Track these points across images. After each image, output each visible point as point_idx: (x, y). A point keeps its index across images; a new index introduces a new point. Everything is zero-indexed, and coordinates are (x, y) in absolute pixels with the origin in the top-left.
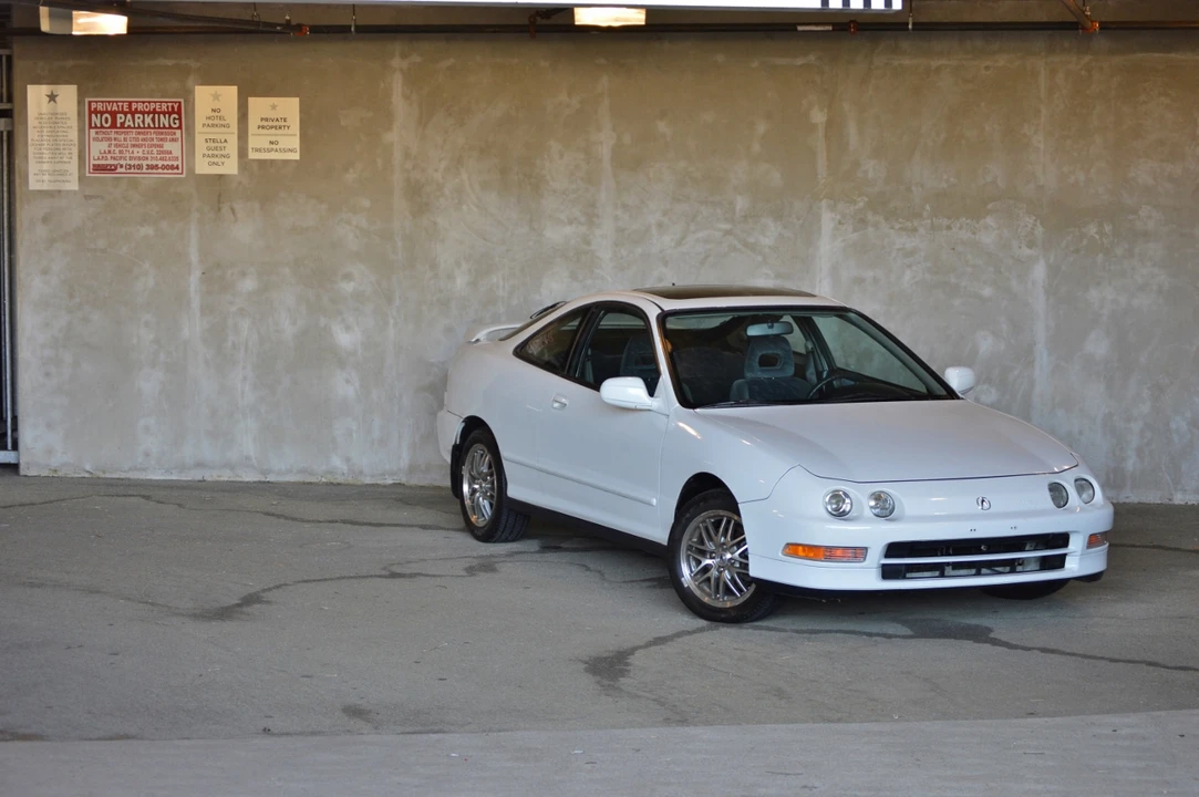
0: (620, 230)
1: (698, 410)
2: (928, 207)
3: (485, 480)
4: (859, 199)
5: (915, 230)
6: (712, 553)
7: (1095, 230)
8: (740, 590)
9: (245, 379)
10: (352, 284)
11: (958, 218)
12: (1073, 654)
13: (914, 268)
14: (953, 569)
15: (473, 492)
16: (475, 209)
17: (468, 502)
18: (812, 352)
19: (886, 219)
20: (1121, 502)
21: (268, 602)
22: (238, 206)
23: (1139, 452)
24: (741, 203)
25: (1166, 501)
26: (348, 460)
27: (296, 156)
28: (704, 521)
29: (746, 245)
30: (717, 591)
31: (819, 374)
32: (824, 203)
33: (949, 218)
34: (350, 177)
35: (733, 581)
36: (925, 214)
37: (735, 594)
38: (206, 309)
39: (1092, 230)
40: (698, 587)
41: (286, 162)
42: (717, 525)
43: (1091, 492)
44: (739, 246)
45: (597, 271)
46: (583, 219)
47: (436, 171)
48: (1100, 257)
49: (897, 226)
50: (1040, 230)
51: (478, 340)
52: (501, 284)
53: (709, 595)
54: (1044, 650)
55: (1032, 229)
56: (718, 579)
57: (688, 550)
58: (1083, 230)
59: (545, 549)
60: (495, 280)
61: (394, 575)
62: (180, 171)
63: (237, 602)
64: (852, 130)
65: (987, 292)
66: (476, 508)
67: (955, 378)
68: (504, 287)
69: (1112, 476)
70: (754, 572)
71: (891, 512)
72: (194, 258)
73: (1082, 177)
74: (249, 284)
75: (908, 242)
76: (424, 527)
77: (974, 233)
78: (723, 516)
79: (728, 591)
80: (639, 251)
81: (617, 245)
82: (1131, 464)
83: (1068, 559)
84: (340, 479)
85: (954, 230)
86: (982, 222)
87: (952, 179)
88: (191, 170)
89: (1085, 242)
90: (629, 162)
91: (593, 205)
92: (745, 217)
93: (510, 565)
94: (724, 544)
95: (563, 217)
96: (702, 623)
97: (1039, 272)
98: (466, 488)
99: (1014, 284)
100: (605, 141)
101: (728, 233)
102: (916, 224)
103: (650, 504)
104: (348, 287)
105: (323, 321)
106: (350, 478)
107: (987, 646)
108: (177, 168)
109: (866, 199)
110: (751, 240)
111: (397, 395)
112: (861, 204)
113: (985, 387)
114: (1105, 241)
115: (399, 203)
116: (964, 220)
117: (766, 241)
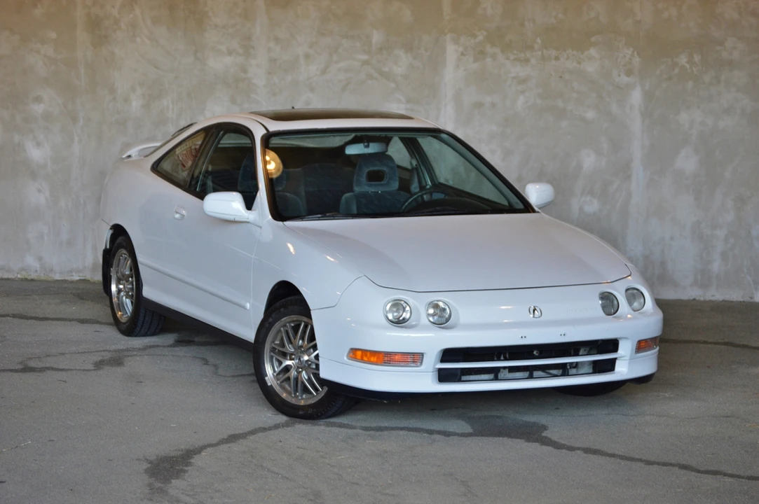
0: (273, 61)
1: (287, 223)
2: (539, 41)
3: (127, 281)
4: (479, 33)
5: (527, 61)
6: (292, 354)
7: (685, 60)
8: (316, 390)
10: (42, 105)
11: (565, 51)
12: (613, 456)
13: (527, 94)
14: (509, 372)
15: (119, 291)
16: (146, 40)
17: (115, 300)
18: (417, 169)
19: (503, 51)
20: (707, 299)
23: (724, 256)
24: (377, 37)
25: (747, 299)
26: (40, 259)
28: (284, 326)
29: (382, 74)
30: (296, 391)
31: (422, 188)
32: (448, 37)
33: (557, 50)
34: (38, 12)
35: (309, 380)
36: (536, 47)
37: (311, 393)
39: (683, 60)
40: (281, 386)
42: (296, 329)
43: (642, 300)
44: (376, 75)
45: (253, 96)
46: (241, 51)
47: (113, 7)
48: (690, 84)
49: (512, 57)
50: (637, 60)
51: (129, 156)
52: (171, 106)
53: (289, 393)
54: (587, 451)
55: (630, 59)
56: (296, 379)
57: (271, 351)
58: (675, 60)
59: (179, 342)
60: (165, 103)
61: (27, 369)
65: (590, 115)
66: (121, 306)
67: (535, 193)
68: (173, 110)
69: (699, 277)
70: (324, 374)
71: (448, 320)
73: (674, 12)
75: (521, 71)
76: (82, 321)
77: (579, 63)
78: (301, 321)
79: (305, 390)
80: (289, 78)
81: (269, 73)
82: (716, 266)
83: (618, 363)
84: (33, 276)
85: (562, 60)
86: (586, 53)
87: (560, 16)
89: (677, 70)
91: (249, 38)
92: (380, 49)
93: (138, 358)
94: (302, 347)
95: (223, 48)
96: (282, 418)
97: (636, 97)
98: (114, 288)
99: (614, 108)
101: (366, 63)
102: (528, 55)
103: (244, 308)
104: (38, 109)
105: (17, 138)
106: (42, 275)
107: (536, 445)
109: (485, 33)
110: (386, 69)
111: (82, 202)
112: (481, 38)
113: (588, 198)
114: (694, 69)
115: (82, 36)
116: (571, 51)
117: (399, 70)
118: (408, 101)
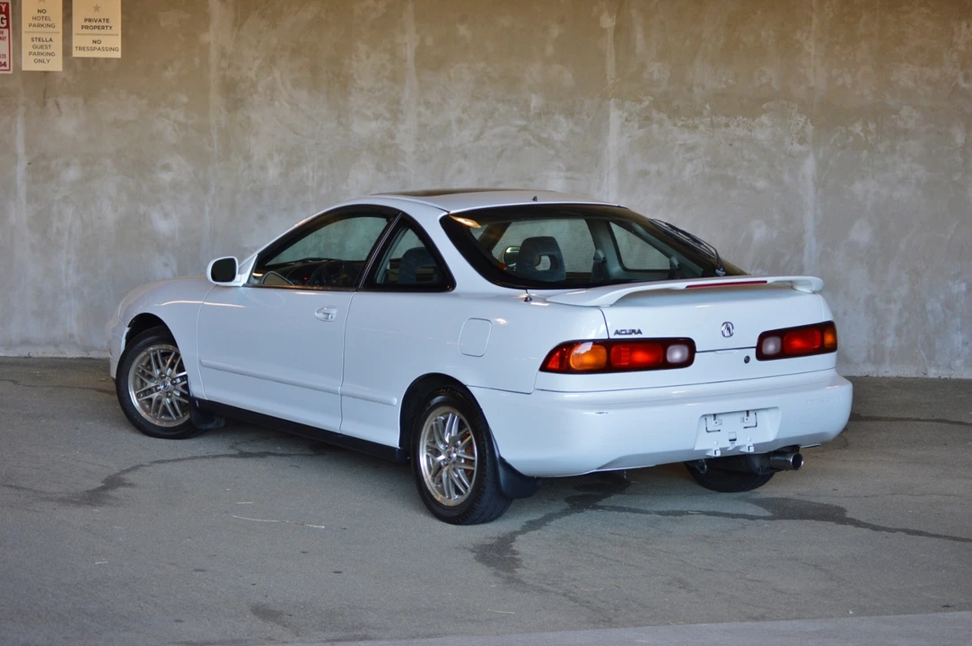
0: (422, 126)
2: (708, 106)
4: (645, 99)
5: (696, 127)
7: (860, 128)
9: (68, 262)
10: (170, 174)
11: (735, 118)
13: (695, 162)
16: (286, 104)
19: (670, 117)
20: (881, 375)
21: (131, 485)
22: (63, 101)
23: (898, 331)
24: (536, 101)
25: (921, 375)
27: (118, 55)
29: (540, 140)
32: (612, 101)
33: (727, 116)
34: (169, 74)
36: (705, 113)
38: (32, 197)
39: (857, 128)
41: (108, 60)
44: (533, 141)
45: (400, 163)
46: (388, 116)
47: (250, 69)
48: (865, 153)
49: (680, 123)
50: (810, 128)
52: (311, 174)
54: (909, 532)
55: (803, 127)
58: (850, 128)
60: (305, 171)
61: (244, 454)
62: (7, 68)
63: (100, 485)
64: (639, 35)
65: (761, 184)
69: (872, 352)
72: (20, 149)
73: (848, 79)
74: (72, 174)
75: (689, 138)
77: (751, 131)
80: (440, 144)
81: (420, 140)
82: (890, 342)
85: (732, 127)
86: (757, 120)
87: (730, 81)
88: (18, 66)
89: (851, 139)
90: (430, 62)
91: (398, 102)
92: (539, 115)
95: (369, 113)
97: (809, 166)
99: (786, 178)
100: (409, 42)
101: (524, 128)
102: (697, 122)
104: (166, 177)
105: (142, 208)
108: (5, 64)
109: (651, 99)
110: (545, 135)
112: (647, 103)
114: (869, 138)
115: (215, 99)
116: (741, 118)
117: (559, 137)
118: (569, 169)
